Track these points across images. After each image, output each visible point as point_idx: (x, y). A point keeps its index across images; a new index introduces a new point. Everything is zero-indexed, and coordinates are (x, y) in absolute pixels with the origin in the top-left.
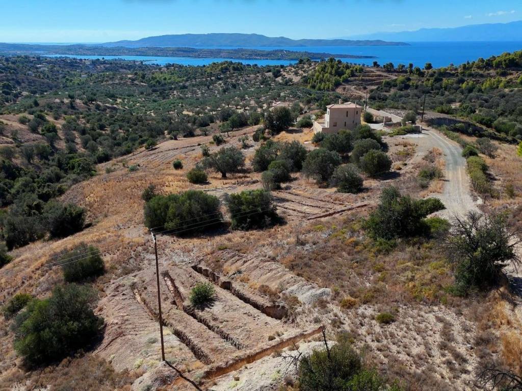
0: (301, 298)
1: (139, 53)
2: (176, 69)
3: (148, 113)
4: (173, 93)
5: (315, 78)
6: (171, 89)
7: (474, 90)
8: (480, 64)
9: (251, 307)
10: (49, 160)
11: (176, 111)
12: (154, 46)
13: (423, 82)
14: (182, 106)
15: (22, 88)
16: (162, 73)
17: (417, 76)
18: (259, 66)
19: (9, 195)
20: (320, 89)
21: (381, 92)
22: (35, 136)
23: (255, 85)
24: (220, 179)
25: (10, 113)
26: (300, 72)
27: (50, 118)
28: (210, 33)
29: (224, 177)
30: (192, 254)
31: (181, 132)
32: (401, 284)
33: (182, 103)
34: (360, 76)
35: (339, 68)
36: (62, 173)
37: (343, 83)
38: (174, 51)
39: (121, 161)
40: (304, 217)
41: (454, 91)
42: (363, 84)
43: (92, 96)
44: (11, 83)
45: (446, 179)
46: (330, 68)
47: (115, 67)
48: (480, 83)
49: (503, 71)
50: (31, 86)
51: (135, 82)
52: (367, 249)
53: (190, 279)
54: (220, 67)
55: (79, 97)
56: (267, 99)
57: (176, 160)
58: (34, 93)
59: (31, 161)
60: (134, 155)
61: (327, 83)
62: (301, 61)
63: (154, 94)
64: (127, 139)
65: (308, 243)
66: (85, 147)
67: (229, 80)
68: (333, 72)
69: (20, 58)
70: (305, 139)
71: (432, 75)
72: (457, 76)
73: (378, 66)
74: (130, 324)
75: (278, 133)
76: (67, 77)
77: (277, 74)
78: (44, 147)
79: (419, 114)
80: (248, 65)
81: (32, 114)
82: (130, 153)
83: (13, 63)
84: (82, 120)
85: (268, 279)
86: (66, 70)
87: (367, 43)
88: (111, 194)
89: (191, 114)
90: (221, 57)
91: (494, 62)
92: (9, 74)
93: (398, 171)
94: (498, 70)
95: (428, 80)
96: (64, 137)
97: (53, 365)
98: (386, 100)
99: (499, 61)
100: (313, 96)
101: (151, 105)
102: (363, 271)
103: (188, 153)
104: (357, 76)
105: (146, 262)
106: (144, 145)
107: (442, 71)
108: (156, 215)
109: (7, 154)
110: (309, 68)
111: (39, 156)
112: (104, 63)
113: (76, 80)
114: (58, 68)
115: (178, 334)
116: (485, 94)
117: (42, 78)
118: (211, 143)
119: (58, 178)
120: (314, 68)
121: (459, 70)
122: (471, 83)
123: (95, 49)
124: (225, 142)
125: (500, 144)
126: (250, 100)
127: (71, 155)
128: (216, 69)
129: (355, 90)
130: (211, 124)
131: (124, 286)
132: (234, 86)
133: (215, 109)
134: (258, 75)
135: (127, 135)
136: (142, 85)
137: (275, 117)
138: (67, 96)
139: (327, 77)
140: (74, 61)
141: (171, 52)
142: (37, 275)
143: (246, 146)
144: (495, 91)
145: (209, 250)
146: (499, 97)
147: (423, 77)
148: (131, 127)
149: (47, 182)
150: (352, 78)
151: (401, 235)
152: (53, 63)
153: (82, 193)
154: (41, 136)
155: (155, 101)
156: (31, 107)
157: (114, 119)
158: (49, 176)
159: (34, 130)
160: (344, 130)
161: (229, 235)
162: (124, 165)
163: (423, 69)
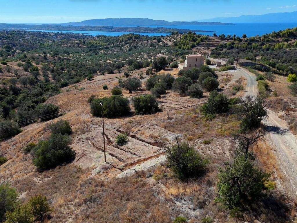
0: (169, 138)
1: (81, 29)
2: (103, 38)
3: (87, 62)
4: (101, 51)
5: (181, 43)
6: (100, 49)
7: (270, 49)
8: (273, 35)
9: (146, 143)
10: (35, 86)
11: (103, 61)
12: (89, 25)
13: (241, 45)
14: (106, 58)
15: (16, 48)
16: (94, 40)
17: (238, 42)
18: (149, 36)
19: (15, 103)
20: (183, 49)
21: (218, 50)
22: (27, 73)
23: (147, 46)
24: (129, 93)
25: (12, 61)
26: (172, 39)
27: (34, 64)
28: (121, 18)
29: (131, 92)
30: (116, 125)
31: (107, 71)
32: (215, 131)
33: (106, 56)
34: (206, 42)
35: (195, 37)
36: (43, 92)
37: (197, 46)
38: (101, 28)
39: (74, 86)
40: (172, 109)
41: (258, 50)
42: (208, 46)
43: (56, 52)
44: (10, 46)
45: (246, 91)
46: (189, 37)
47: (68, 37)
48: (273, 45)
49: (286, 38)
50: (21, 47)
51: (79, 45)
52: (202, 119)
53: (115, 135)
54: (127, 37)
55: (49, 53)
56: (153, 55)
57: (104, 85)
58: (24, 51)
59: (26, 86)
60: (81, 83)
61: (188, 45)
62: (173, 33)
63: (91, 52)
64: (76, 75)
65: (173, 118)
66: (54, 79)
67: (132, 44)
68: (191, 39)
69: (14, 32)
70: (174, 73)
71: (246, 41)
72: (260, 41)
73: (216, 36)
74: (88, 152)
75: (159, 71)
76: (41, 42)
77: (159, 40)
78: (32, 79)
79: (235, 60)
80: (143, 36)
81: (24, 62)
82: (79, 82)
83: (11, 34)
84: (51, 65)
85: (153, 133)
86: (41, 38)
87: (211, 23)
88: (71, 101)
89: (111, 62)
90: (128, 31)
91: (281, 34)
92: (9, 41)
93: (222, 88)
94: (284, 38)
95: (244, 44)
96: (42, 74)
97: (52, 169)
98: (220, 55)
99: (284, 33)
100: (179, 52)
101: (89, 58)
102: (199, 128)
103: (111, 82)
104: (204, 42)
105: (93, 129)
106: (86, 78)
107: (252, 39)
108: (97, 108)
109: (13, 82)
110: (177, 37)
111: (30, 83)
112: (62, 34)
113: (46, 44)
114: (36, 38)
115: (111, 154)
116: (275, 52)
117: (27, 43)
118: (123, 76)
119: (41, 94)
120: (180, 37)
121: (262, 39)
122: (268, 45)
123: (56, 27)
124: (131, 76)
125: (279, 76)
126: (144, 55)
127: (47, 83)
128: (125, 38)
129: (203, 49)
130: (123, 68)
131: (83, 138)
132: (135, 47)
133: (125, 59)
134: (149, 41)
135: (77, 73)
136: (83, 47)
137: (158, 62)
138: (43, 53)
139: (187, 42)
140: (45, 33)
141: (99, 29)
142: (38, 136)
143: (142, 78)
144: (281, 50)
145: (124, 123)
146: (283, 53)
147: (241, 42)
148: (79, 69)
149: (36, 96)
150: (201, 43)
151: (218, 112)
152: (34, 34)
153: (56, 100)
154: (30, 73)
155: (91, 56)
156: (23, 58)
157: (69, 65)
158: (36, 93)
159: (26, 70)
160: (195, 68)
161: (134, 117)
162: (76, 88)
163: (242, 38)
